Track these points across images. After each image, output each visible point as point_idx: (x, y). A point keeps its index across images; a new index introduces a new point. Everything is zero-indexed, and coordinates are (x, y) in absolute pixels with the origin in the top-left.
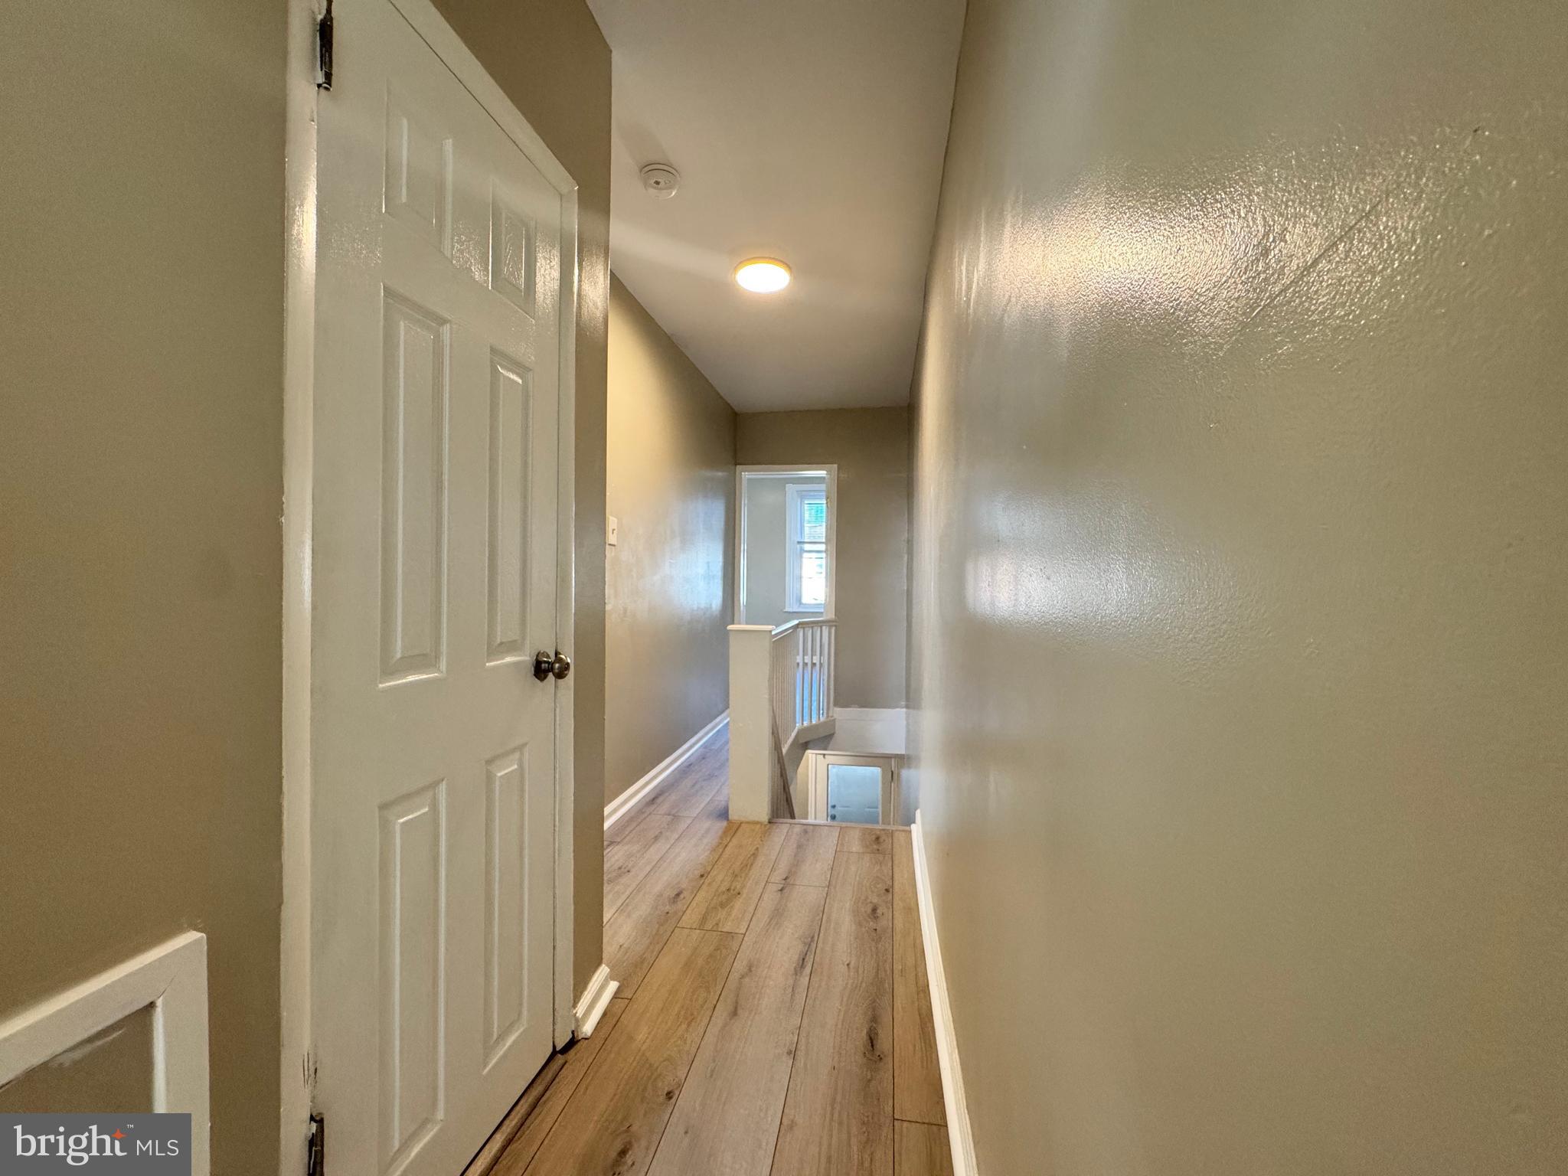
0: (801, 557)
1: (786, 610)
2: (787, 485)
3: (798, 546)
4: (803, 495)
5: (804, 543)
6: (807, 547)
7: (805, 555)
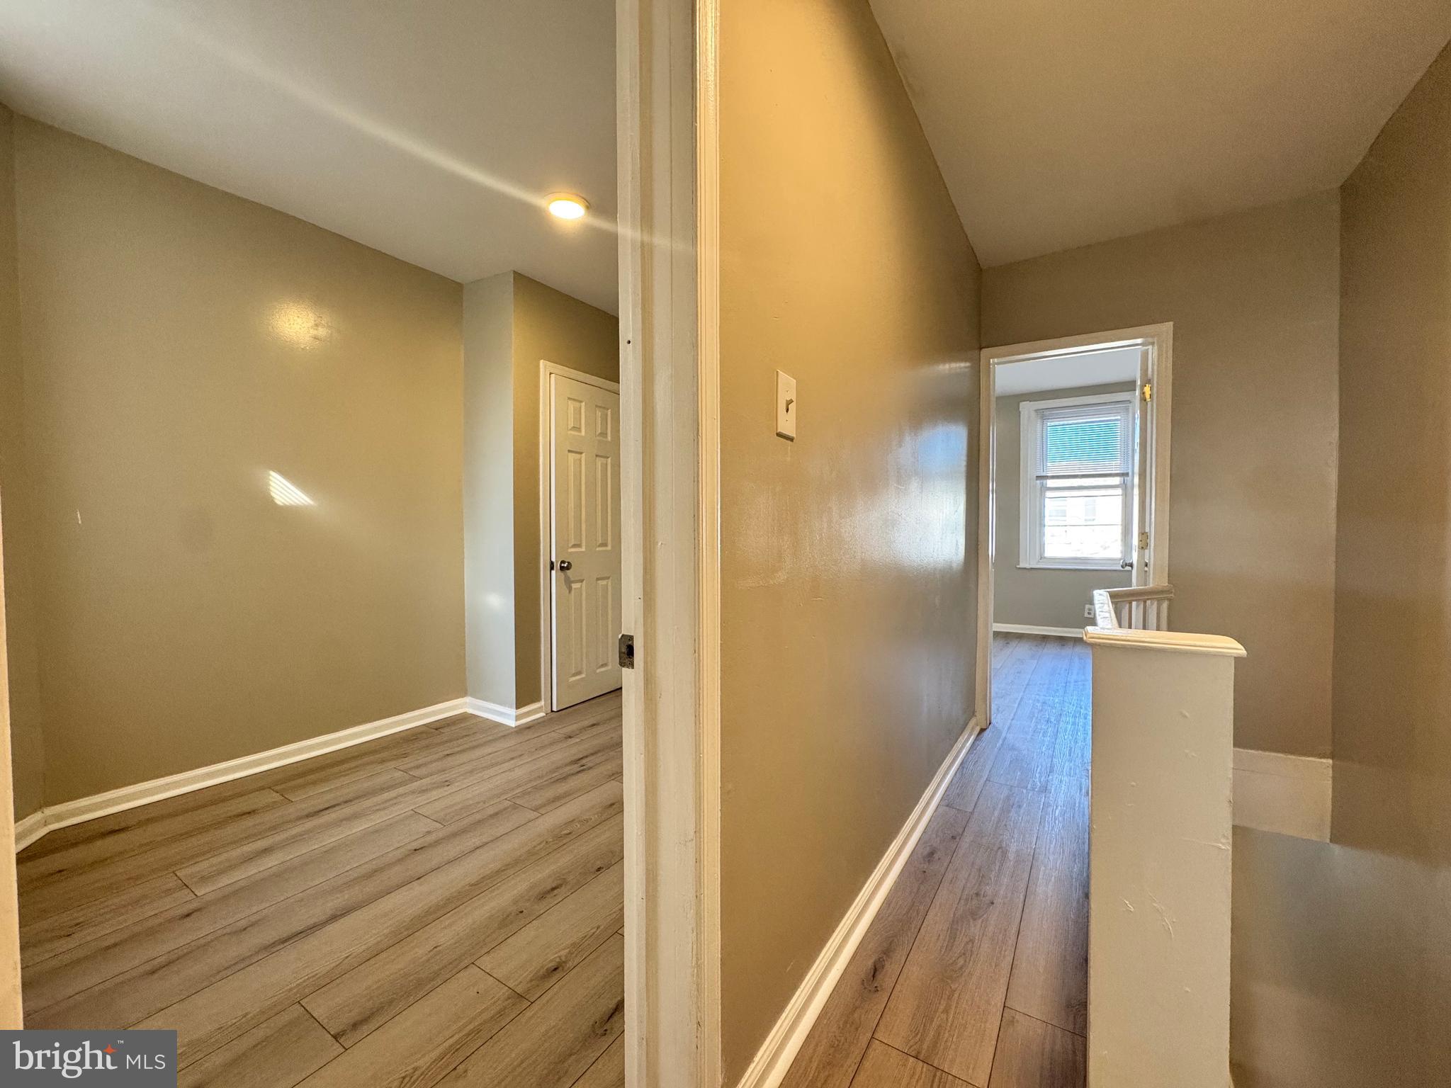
0: (1042, 497)
1: (1022, 565)
2: (1022, 404)
3: (1038, 482)
4: (1043, 415)
5: (1046, 477)
6: (1051, 483)
7: (1049, 494)
